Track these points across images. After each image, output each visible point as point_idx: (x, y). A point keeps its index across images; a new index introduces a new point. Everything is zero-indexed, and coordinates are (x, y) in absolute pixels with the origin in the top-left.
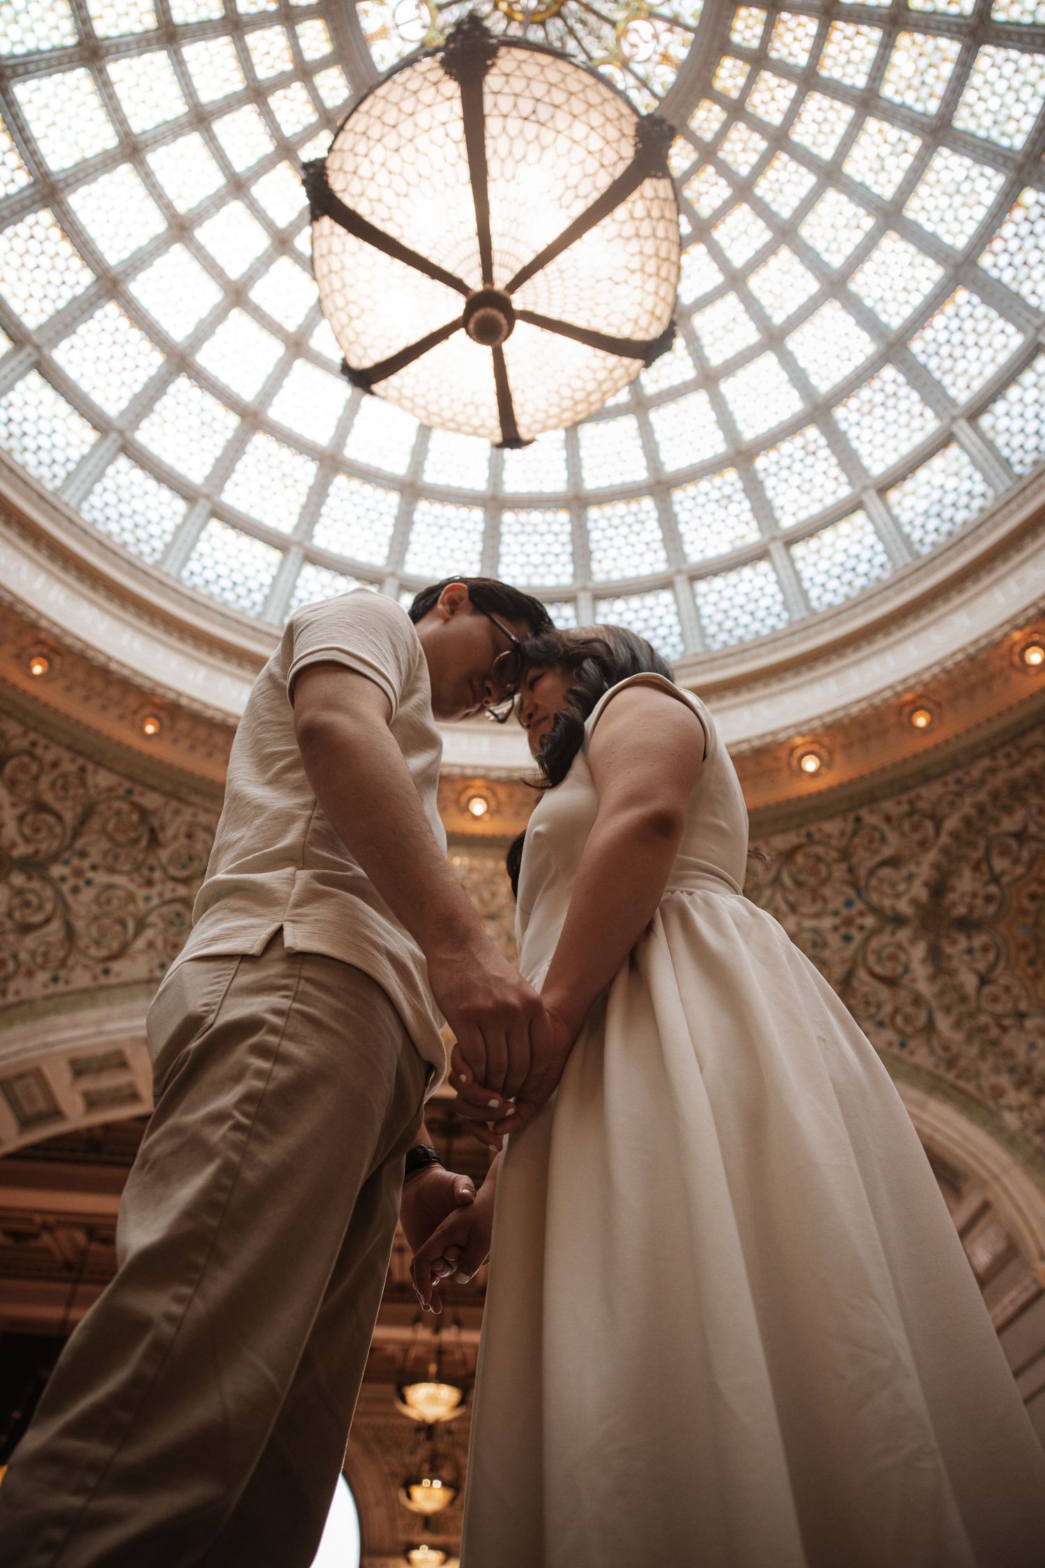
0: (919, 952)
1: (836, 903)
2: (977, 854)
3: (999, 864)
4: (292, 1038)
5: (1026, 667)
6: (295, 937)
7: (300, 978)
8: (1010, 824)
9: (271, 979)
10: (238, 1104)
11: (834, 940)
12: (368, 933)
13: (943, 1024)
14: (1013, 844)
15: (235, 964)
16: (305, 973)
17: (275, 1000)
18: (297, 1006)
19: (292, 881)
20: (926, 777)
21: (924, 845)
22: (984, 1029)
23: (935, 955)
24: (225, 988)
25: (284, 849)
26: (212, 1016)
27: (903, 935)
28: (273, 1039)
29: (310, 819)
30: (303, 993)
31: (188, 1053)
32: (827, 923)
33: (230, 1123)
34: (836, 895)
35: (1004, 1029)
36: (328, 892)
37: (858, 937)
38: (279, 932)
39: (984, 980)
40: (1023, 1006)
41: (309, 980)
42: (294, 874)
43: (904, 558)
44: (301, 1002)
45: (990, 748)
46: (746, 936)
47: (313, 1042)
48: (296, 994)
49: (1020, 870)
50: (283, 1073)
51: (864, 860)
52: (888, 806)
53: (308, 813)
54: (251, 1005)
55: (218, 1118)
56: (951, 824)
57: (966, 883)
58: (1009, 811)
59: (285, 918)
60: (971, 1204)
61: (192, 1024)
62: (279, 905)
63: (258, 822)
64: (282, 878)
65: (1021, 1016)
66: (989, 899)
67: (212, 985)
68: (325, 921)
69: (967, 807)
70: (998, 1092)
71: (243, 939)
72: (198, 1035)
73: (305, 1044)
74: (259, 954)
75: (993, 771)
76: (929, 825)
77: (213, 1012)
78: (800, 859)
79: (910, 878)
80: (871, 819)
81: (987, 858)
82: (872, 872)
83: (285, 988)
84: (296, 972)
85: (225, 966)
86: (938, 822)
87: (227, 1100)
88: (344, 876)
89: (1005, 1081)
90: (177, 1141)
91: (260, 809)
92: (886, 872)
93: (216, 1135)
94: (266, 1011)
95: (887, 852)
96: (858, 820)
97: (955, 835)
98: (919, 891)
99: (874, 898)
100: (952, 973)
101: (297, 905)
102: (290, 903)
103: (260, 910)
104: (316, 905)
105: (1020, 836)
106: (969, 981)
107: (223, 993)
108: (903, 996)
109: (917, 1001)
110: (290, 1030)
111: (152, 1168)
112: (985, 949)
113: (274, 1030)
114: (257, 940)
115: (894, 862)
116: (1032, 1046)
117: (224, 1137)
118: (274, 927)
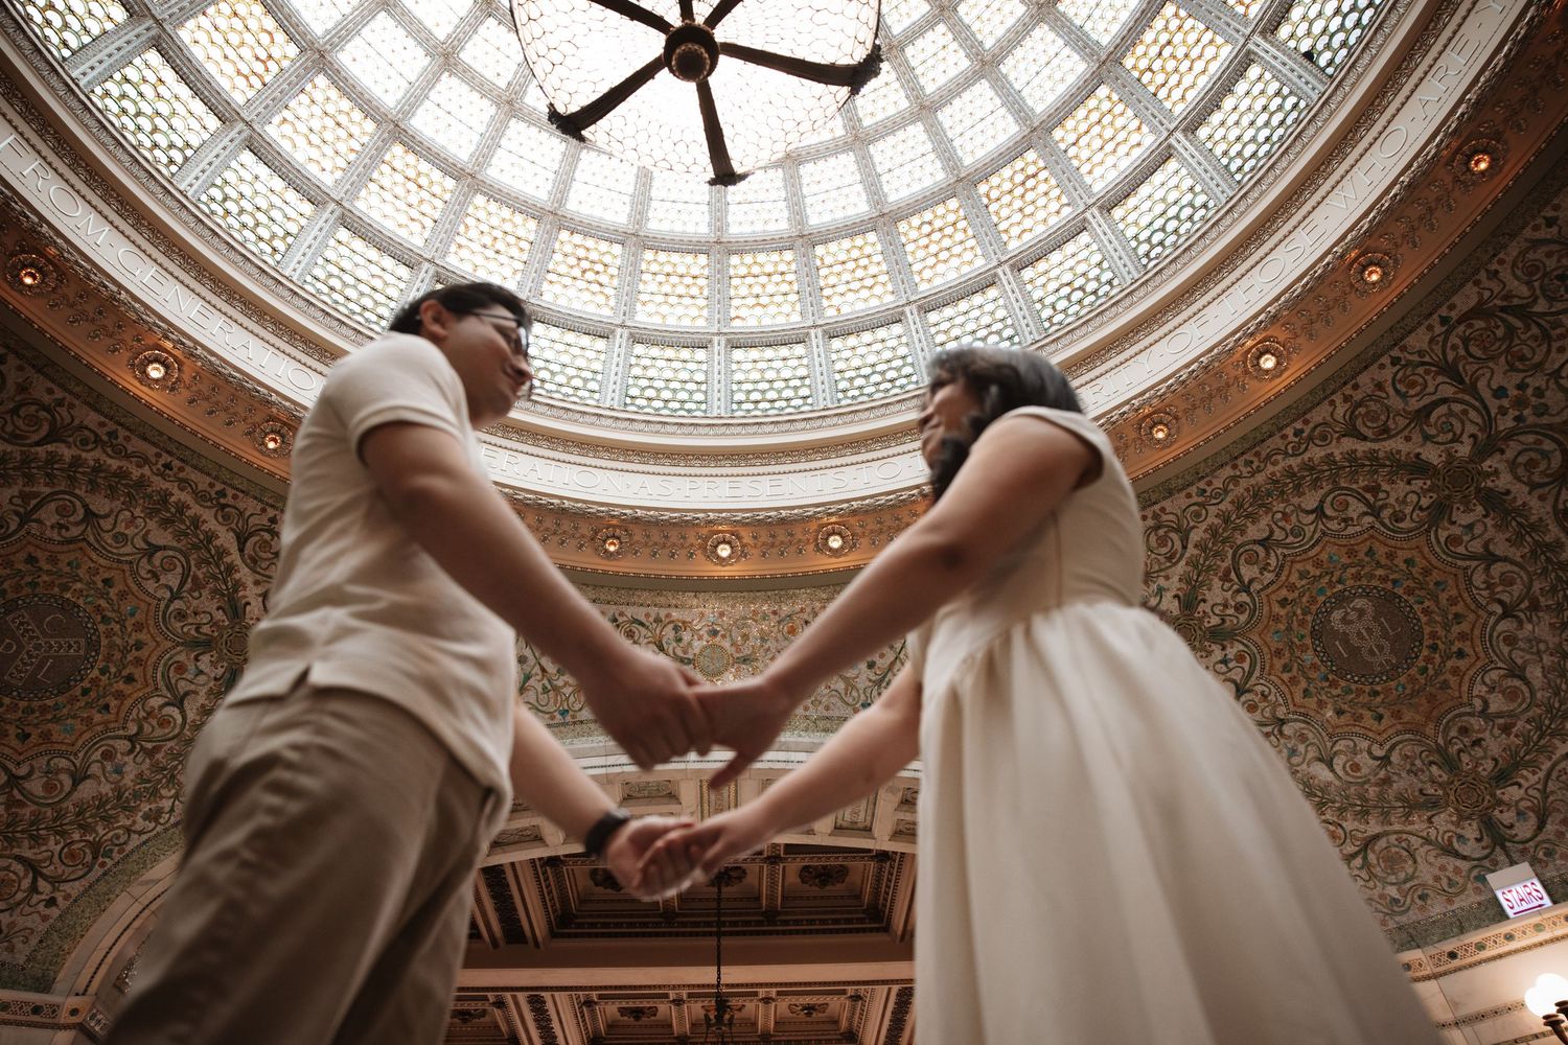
2: (1225, 564)
3: (1248, 572)
4: (309, 772)
5: (1260, 373)
6: (320, 675)
8: (1255, 531)
9: (296, 716)
10: (247, 842)
14: (1260, 551)
17: (298, 736)
18: (316, 740)
20: (1169, 491)
21: (1172, 558)
24: (250, 731)
28: (287, 775)
38: (304, 675)
39: (1240, 689)
41: (334, 714)
42: (328, 615)
45: (1231, 457)
48: (317, 729)
49: (1268, 577)
50: (295, 807)
55: (226, 856)
56: (1197, 536)
57: (1216, 593)
58: (1254, 519)
59: (313, 658)
62: (311, 644)
64: (316, 620)
65: (1281, 722)
66: (1239, 608)
67: (238, 730)
69: (1212, 518)
74: (286, 695)
76: (1176, 538)
79: (1160, 592)
81: (1235, 567)
83: (308, 723)
86: (1184, 535)
94: (285, 748)
97: (1201, 547)
98: (1170, 604)
101: (328, 643)
102: (322, 643)
103: (292, 654)
104: (345, 642)
105: (1266, 543)
107: (247, 736)
112: (1239, 658)
113: (290, 766)
114: (284, 682)
118: (302, 667)
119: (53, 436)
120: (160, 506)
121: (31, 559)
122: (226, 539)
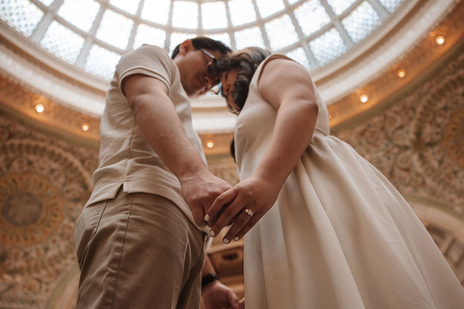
0: (415, 158)
1: (382, 146)
2: (430, 118)
3: (439, 120)
4: (131, 231)
5: (437, 45)
6: (128, 187)
7: (132, 204)
8: (441, 105)
9: (120, 207)
10: (109, 265)
11: (384, 160)
12: (162, 180)
13: (429, 181)
14: (443, 112)
15: (104, 205)
16: (134, 202)
18: (132, 216)
19: (125, 165)
20: (407, 94)
21: (411, 119)
22: (443, 180)
23: (422, 158)
24: (101, 215)
25: (121, 153)
26: (96, 229)
27: (409, 153)
28: (122, 233)
29: (131, 139)
30: (134, 210)
31: (88, 247)
32: (381, 154)
33: (107, 274)
34: (382, 143)
35: (450, 178)
36: (142, 166)
37: (392, 157)
38: (121, 187)
39: (441, 162)
40: (456, 168)
41: (137, 204)
42: (126, 162)
43: (385, 16)
44: (134, 214)
45: (429, 79)
46: (335, 150)
47: (141, 231)
48: (131, 211)
49: (447, 121)
50: (128, 247)
51: (390, 129)
52: (396, 108)
53: (131, 136)
54: (111, 220)
55: (102, 273)
56: (419, 109)
57: (428, 130)
58: (439, 100)
59: (124, 180)
60: (448, 240)
61: (88, 234)
62: (121, 175)
63: (111, 144)
64: (122, 164)
65: (455, 173)
66: (437, 134)
67: (95, 215)
68: (141, 178)
69: (424, 102)
70: (452, 201)
71: (106, 193)
72: (91, 238)
73: (137, 232)
74: (114, 198)
75: (431, 87)
76: (411, 113)
77: (96, 227)
78: (367, 134)
79: (407, 132)
80: (390, 114)
81: (434, 119)
82: (394, 133)
83: (126, 210)
84: (130, 202)
85: (101, 206)
86: (414, 109)
87: (104, 264)
88: (148, 158)
89: (454, 196)
90: (89, 287)
91: (111, 139)
92: (399, 132)
93: (102, 280)
94: (117, 221)
95: (398, 124)
96: (385, 116)
97: (421, 113)
98: (412, 136)
99: (396, 142)
100: (429, 162)
101: (129, 174)
102: (125, 174)
103: (113, 180)
104: (137, 173)
105: (445, 109)
106: (435, 164)
107: (100, 218)
108: (413, 174)
109: (418, 174)
110: (129, 228)
111: (82, 300)
112: (439, 151)
113: (122, 229)
114: (112, 192)
115: (401, 127)
116: (461, 182)
117: (105, 280)
118: (119, 185)
119: (11, 136)
120: (52, 156)
121: (14, 181)
122: (77, 163)
